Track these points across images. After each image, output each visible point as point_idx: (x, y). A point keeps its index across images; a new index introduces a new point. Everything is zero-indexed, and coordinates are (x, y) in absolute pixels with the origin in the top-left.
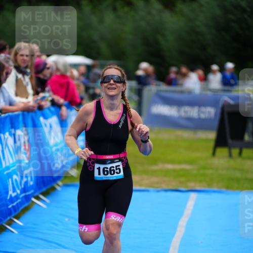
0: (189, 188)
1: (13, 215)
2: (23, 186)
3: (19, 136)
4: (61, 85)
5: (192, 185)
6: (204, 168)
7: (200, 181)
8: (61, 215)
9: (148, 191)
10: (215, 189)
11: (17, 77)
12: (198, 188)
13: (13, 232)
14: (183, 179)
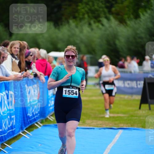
0: (120, 127)
1: (4, 141)
2: (11, 125)
3: (11, 94)
4: (42, 65)
5: (122, 126)
6: (132, 116)
7: (127, 124)
8: (37, 142)
9: (94, 129)
10: (135, 128)
11: (12, 60)
12: (125, 127)
13: (5, 152)
14: (117, 122)
